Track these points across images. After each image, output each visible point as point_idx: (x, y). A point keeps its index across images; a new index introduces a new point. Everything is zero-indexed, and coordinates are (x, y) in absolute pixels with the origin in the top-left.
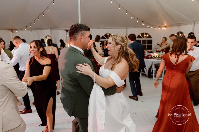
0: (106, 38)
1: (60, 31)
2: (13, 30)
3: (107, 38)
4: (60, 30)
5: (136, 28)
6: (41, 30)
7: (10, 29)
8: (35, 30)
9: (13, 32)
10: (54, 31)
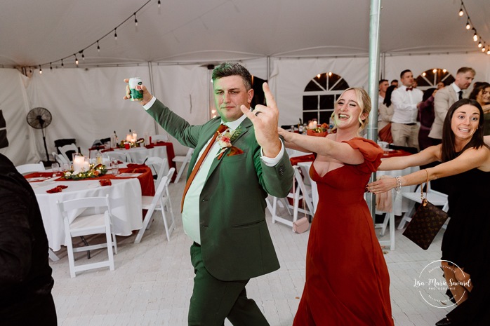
0: (322, 88)
1: (179, 67)
2: (28, 69)
3: (326, 89)
4: (178, 64)
5: (410, 55)
6: (118, 65)
7: (19, 66)
8: (98, 66)
9: (28, 73)
10: (161, 70)
